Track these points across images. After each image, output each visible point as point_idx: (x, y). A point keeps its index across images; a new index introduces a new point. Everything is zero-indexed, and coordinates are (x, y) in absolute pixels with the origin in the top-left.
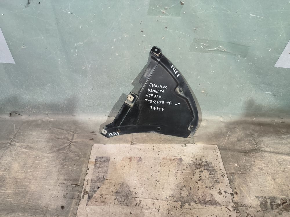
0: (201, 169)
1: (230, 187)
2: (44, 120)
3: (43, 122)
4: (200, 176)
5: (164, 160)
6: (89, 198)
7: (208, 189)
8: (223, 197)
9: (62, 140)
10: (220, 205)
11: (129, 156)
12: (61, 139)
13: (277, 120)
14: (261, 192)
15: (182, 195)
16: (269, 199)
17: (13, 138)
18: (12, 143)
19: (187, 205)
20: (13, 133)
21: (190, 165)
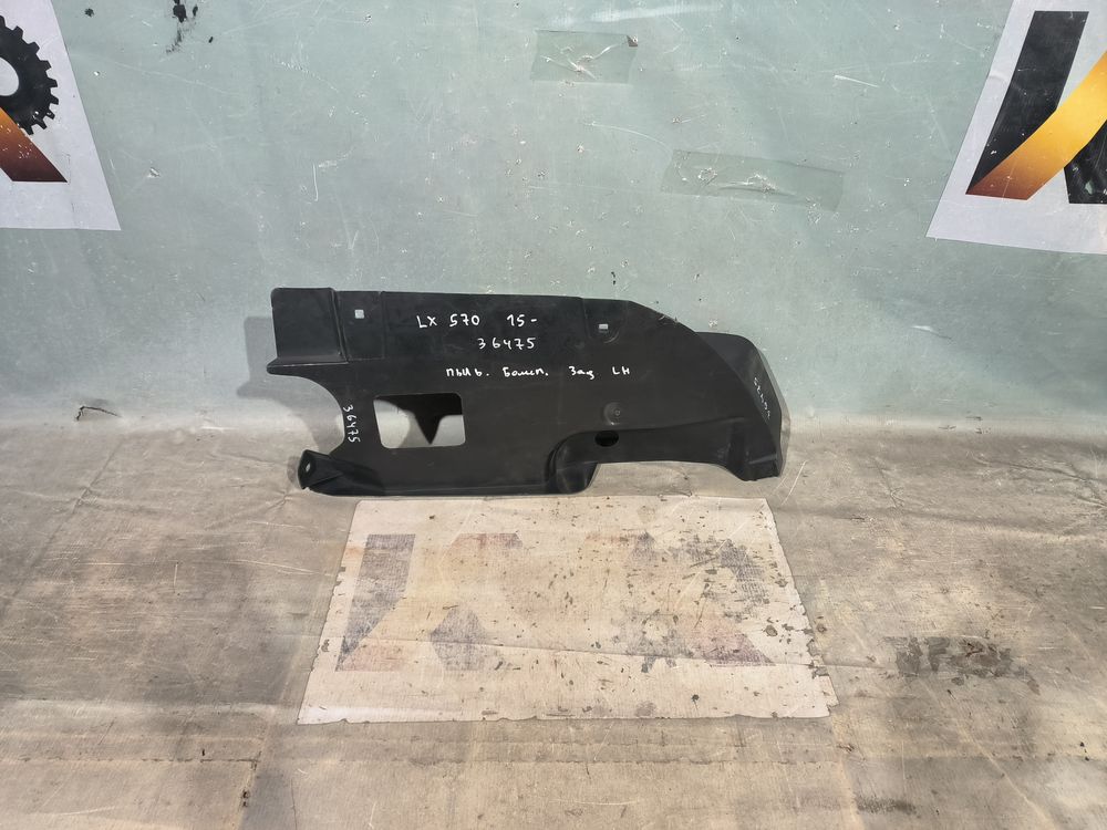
0: (709, 566)
1: (804, 615)
2: (193, 430)
3: (190, 436)
4: (708, 585)
5: (591, 542)
6: (346, 649)
7: (731, 619)
8: (780, 641)
9: (257, 491)
10: (768, 661)
11: (478, 532)
12: (250, 486)
13: (963, 426)
14: (903, 625)
15: (649, 636)
16: (927, 643)
17: (88, 485)
18: (86, 500)
19: (660, 663)
20: (88, 471)
21: (675, 553)
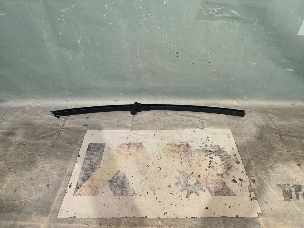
0: (211, 156)
1: (246, 175)
2: (33, 106)
3: (31, 107)
4: (210, 163)
5: (168, 146)
6: (78, 187)
7: (220, 176)
8: (238, 185)
9: (52, 127)
11: (127, 142)
12: (49, 125)
15: (189, 183)
16: (294, 187)
21: (199, 151)
